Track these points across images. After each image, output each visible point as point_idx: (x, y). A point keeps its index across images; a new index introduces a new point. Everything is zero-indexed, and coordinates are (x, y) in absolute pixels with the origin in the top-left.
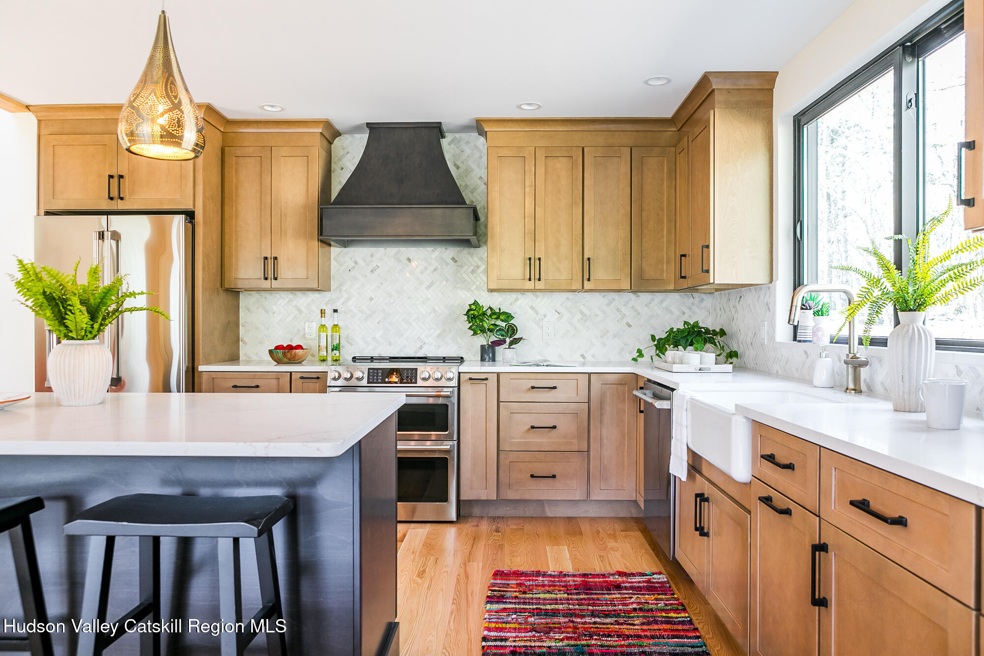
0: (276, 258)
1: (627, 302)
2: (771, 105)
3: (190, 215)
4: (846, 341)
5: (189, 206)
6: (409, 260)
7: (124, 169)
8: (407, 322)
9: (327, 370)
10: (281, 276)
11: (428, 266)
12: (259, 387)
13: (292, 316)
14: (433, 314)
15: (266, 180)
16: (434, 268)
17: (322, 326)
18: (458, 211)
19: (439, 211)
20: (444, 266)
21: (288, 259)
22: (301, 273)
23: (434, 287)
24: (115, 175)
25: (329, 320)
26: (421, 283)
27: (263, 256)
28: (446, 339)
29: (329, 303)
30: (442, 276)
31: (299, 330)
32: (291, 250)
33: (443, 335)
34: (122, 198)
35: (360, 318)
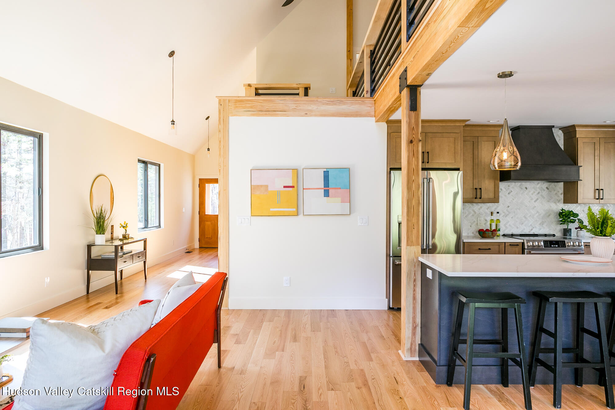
0: (480, 189)
5: (459, 166)
6: (526, 188)
7: (428, 149)
8: (525, 218)
9: (523, 242)
10: (482, 197)
11: (535, 191)
12: (491, 249)
13: (471, 215)
14: (538, 214)
15: (476, 152)
16: (538, 192)
17: (492, 220)
18: (573, 168)
19: (564, 168)
20: (543, 191)
21: (486, 189)
22: (491, 195)
23: (538, 201)
24: (425, 151)
25: (495, 217)
26: (532, 199)
27: (474, 187)
28: (544, 225)
29: (496, 209)
30: (541, 195)
31: (474, 221)
32: (487, 185)
33: (542, 224)
34: (428, 163)
35: (503, 216)
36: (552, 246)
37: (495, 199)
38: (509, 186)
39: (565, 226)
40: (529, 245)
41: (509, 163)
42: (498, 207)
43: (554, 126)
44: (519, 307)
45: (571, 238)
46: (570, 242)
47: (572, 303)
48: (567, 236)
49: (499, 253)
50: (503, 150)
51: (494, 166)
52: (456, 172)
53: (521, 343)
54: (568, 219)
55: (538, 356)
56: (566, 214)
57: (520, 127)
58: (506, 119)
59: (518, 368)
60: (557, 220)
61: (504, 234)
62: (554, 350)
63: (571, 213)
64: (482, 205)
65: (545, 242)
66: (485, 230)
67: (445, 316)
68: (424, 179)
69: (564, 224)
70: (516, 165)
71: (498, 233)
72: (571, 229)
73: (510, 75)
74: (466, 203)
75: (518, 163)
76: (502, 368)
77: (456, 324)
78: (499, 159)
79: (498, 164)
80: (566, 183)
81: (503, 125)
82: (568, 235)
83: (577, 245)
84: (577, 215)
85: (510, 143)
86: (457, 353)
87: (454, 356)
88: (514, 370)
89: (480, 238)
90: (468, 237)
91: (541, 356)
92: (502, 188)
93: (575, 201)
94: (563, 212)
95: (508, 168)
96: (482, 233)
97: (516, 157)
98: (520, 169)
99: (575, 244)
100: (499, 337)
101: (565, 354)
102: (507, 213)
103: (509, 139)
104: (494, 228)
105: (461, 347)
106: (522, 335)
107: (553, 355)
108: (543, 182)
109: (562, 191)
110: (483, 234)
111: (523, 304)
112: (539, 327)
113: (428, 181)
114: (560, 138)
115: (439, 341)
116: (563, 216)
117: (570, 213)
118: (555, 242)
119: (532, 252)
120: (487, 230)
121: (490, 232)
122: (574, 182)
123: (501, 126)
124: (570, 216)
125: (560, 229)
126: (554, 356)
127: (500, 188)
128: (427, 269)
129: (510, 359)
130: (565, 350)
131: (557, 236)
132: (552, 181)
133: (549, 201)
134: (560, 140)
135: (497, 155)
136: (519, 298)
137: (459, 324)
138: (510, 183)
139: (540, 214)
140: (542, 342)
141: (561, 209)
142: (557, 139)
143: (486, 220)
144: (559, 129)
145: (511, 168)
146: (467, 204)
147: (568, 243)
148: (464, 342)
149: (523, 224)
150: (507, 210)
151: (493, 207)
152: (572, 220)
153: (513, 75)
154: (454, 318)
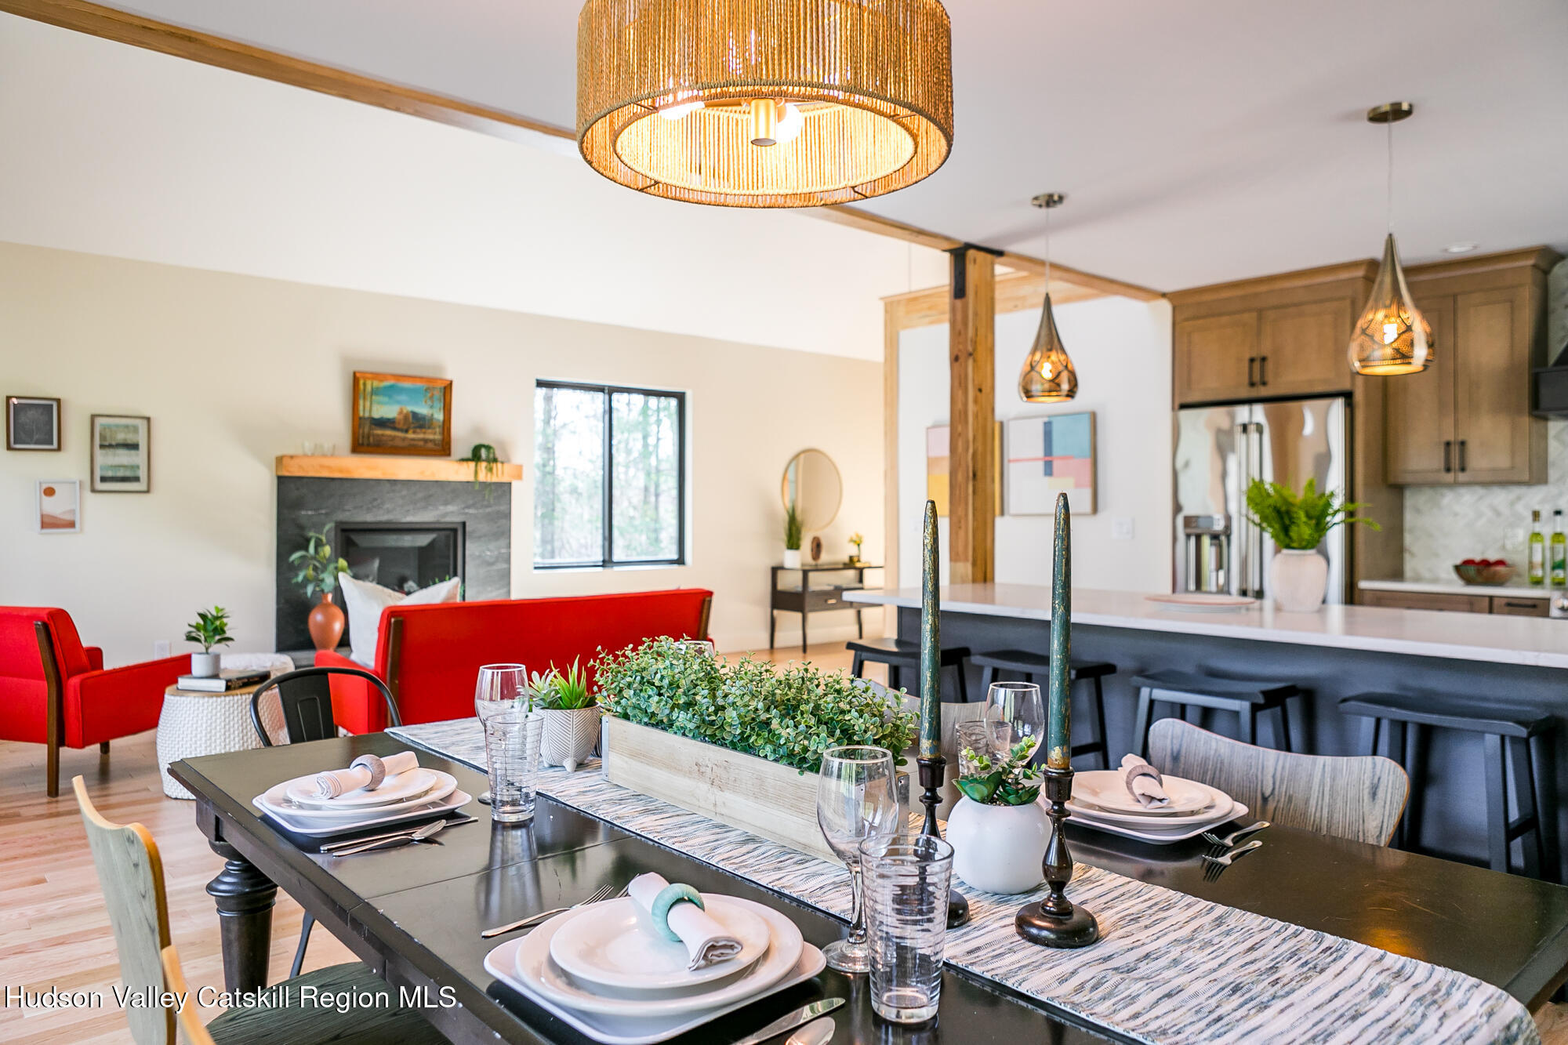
0: (1463, 443)
3: (1348, 396)
5: (1346, 386)
7: (1267, 350)
9: (1548, 597)
10: (1471, 466)
13: (1484, 520)
15: (1447, 339)
17: (1536, 534)
21: (1482, 443)
22: (1503, 461)
27: (1444, 440)
31: (1494, 539)
32: (1487, 431)
34: (1265, 384)
37: (1514, 472)
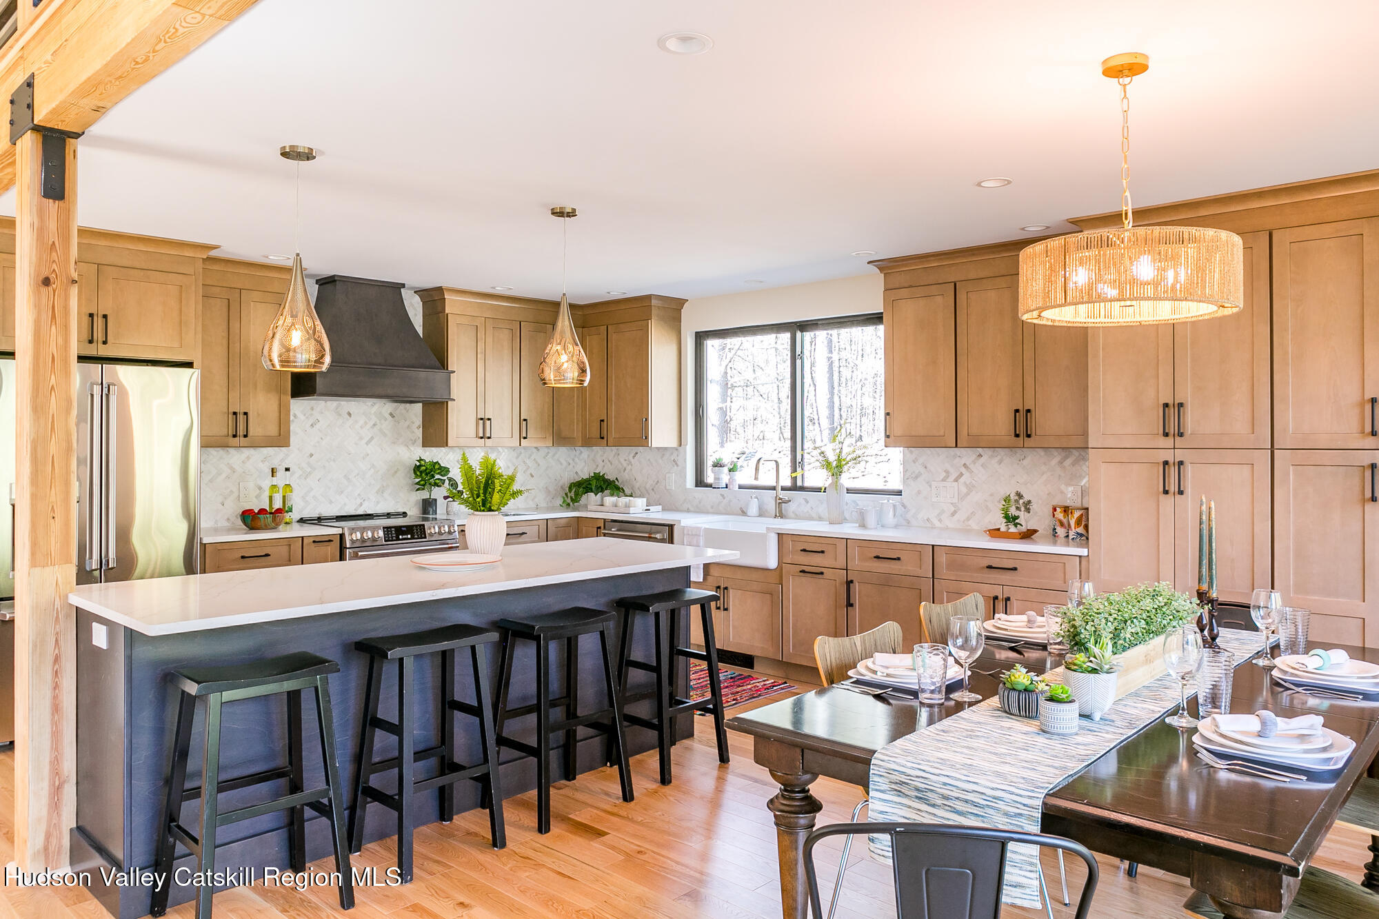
0: (246, 414)
1: (531, 456)
2: (680, 321)
4: (774, 488)
5: (190, 357)
6: (349, 414)
7: (106, 307)
8: (348, 480)
9: (341, 532)
10: (251, 433)
11: (368, 421)
12: (270, 555)
13: (224, 475)
14: (372, 470)
15: (235, 325)
16: (373, 422)
17: (274, 486)
18: (439, 375)
19: (423, 374)
20: (383, 421)
21: (259, 415)
22: (272, 430)
23: (373, 442)
24: (95, 313)
25: (281, 479)
26: (361, 438)
27: (231, 410)
28: (385, 494)
29: (282, 460)
30: (381, 430)
31: (231, 491)
32: (262, 406)
33: (381, 491)
34: (105, 343)
35: (300, 476)
36: (401, 537)
37: (281, 439)
38: (312, 409)
39: (425, 495)
40: (354, 539)
41: (305, 356)
42: (287, 455)
43: (404, 284)
44: (325, 681)
45: (436, 519)
46: (434, 527)
47: (432, 654)
48: (428, 513)
49: (289, 562)
50: (291, 326)
51: (271, 361)
52: (187, 371)
53: (330, 762)
54: (429, 479)
55: (367, 781)
56: (427, 468)
57: (336, 278)
58: (298, 255)
59: (324, 821)
60: (410, 482)
61: (302, 519)
62: (397, 762)
63: (437, 467)
64: (251, 451)
65: (387, 529)
66: (256, 512)
67: (145, 741)
68: (92, 384)
69: (423, 489)
70: (319, 361)
71: (287, 517)
72: (436, 500)
73: (308, 156)
74: (211, 449)
75: (323, 356)
76: (289, 830)
77: (175, 752)
78: (282, 344)
79: (280, 356)
80: (427, 405)
81: (291, 269)
82: (431, 513)
83: (447, 531)
84: (447, 470)
85: (306, 311)
86: (179, 827)
87: (169, 836)
88: (317, 829)
89: (245, 531)
90: (216, 531)
91: (375, 781)
92: (298, 414)
93: (443, 442)
94: (420, 466)
95: (301, 367)
96: (249, 520)
97: (322, 345)
98: (329, 370)
99: (442, 529)
100: (282, 761)
101: (420, 764)
102: (309, 470)
103: (305, 302)
104: (278, 504)
105: (188, 809)
106: (331, 745)
107: (396, 770)
108: (384, 401)
109: (418, 421)
110: (252, 520)
111: (335, 674)
112: (369, 718)
113: (105, 391)
114: (415, 310)
115: (129, 806)
116: (421, 472)
117: (434, 467)
118: (405, 529)
119: (360, 554)
120: (262, 511)
121: (268, 516)
122: (442, 403)
123: (288, 270)
124: (434, 472)
125: (417, 500)
126: (399, 774)
127: (291, 413)
128: (94, 624)
129: (307, 805)
130: (419, 755)
131: (410, 516)
132: (401, 399)
133: (394, 443)
134: (416, 315)
135: (278, 336)
136: (323, 661)
137: (182, 753)
138: (315, 401)
139: (379, 471)
140: (374, 748)
141: (419, 459)
142: (411, 314)
143: (260, 488)
144: (415, 292)
145: (308, 367)
146: (212, 451)
147: (430, 529)
148: (196, 793)
149: (342, 492)
150: (308, 464)
151: (275, 456)
152: (437, 481)
153: (315, 157)
154: (170, 739)
